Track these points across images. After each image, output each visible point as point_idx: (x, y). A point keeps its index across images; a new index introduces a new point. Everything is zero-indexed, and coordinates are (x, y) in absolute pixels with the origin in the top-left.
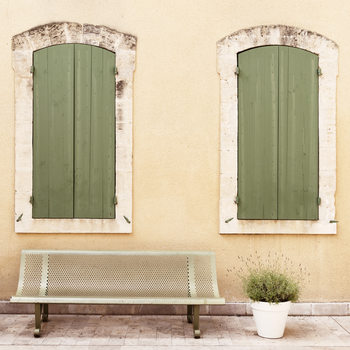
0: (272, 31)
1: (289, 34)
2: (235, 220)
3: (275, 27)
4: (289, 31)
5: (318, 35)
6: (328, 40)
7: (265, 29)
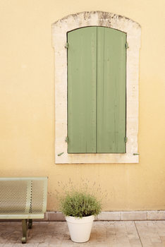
0: (92, 15)
1: (105, 17)
2: (66, 154)
3: (95, 12)
4: (105, 15)
5: (126, 18)
6: (134, 22)
7: (87, 14)
